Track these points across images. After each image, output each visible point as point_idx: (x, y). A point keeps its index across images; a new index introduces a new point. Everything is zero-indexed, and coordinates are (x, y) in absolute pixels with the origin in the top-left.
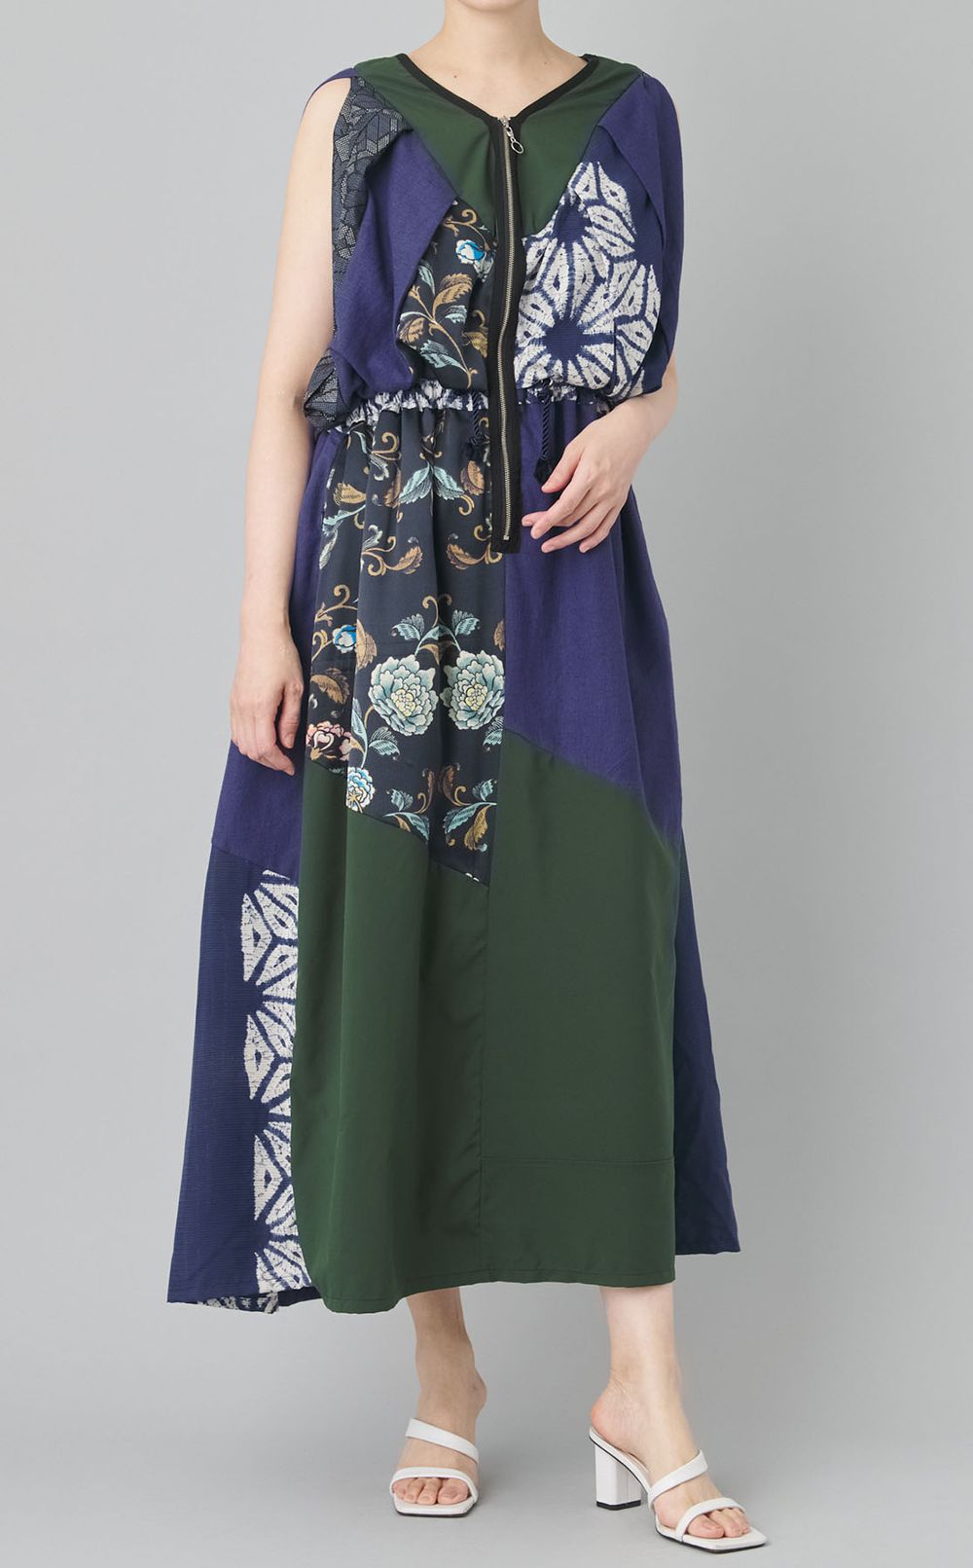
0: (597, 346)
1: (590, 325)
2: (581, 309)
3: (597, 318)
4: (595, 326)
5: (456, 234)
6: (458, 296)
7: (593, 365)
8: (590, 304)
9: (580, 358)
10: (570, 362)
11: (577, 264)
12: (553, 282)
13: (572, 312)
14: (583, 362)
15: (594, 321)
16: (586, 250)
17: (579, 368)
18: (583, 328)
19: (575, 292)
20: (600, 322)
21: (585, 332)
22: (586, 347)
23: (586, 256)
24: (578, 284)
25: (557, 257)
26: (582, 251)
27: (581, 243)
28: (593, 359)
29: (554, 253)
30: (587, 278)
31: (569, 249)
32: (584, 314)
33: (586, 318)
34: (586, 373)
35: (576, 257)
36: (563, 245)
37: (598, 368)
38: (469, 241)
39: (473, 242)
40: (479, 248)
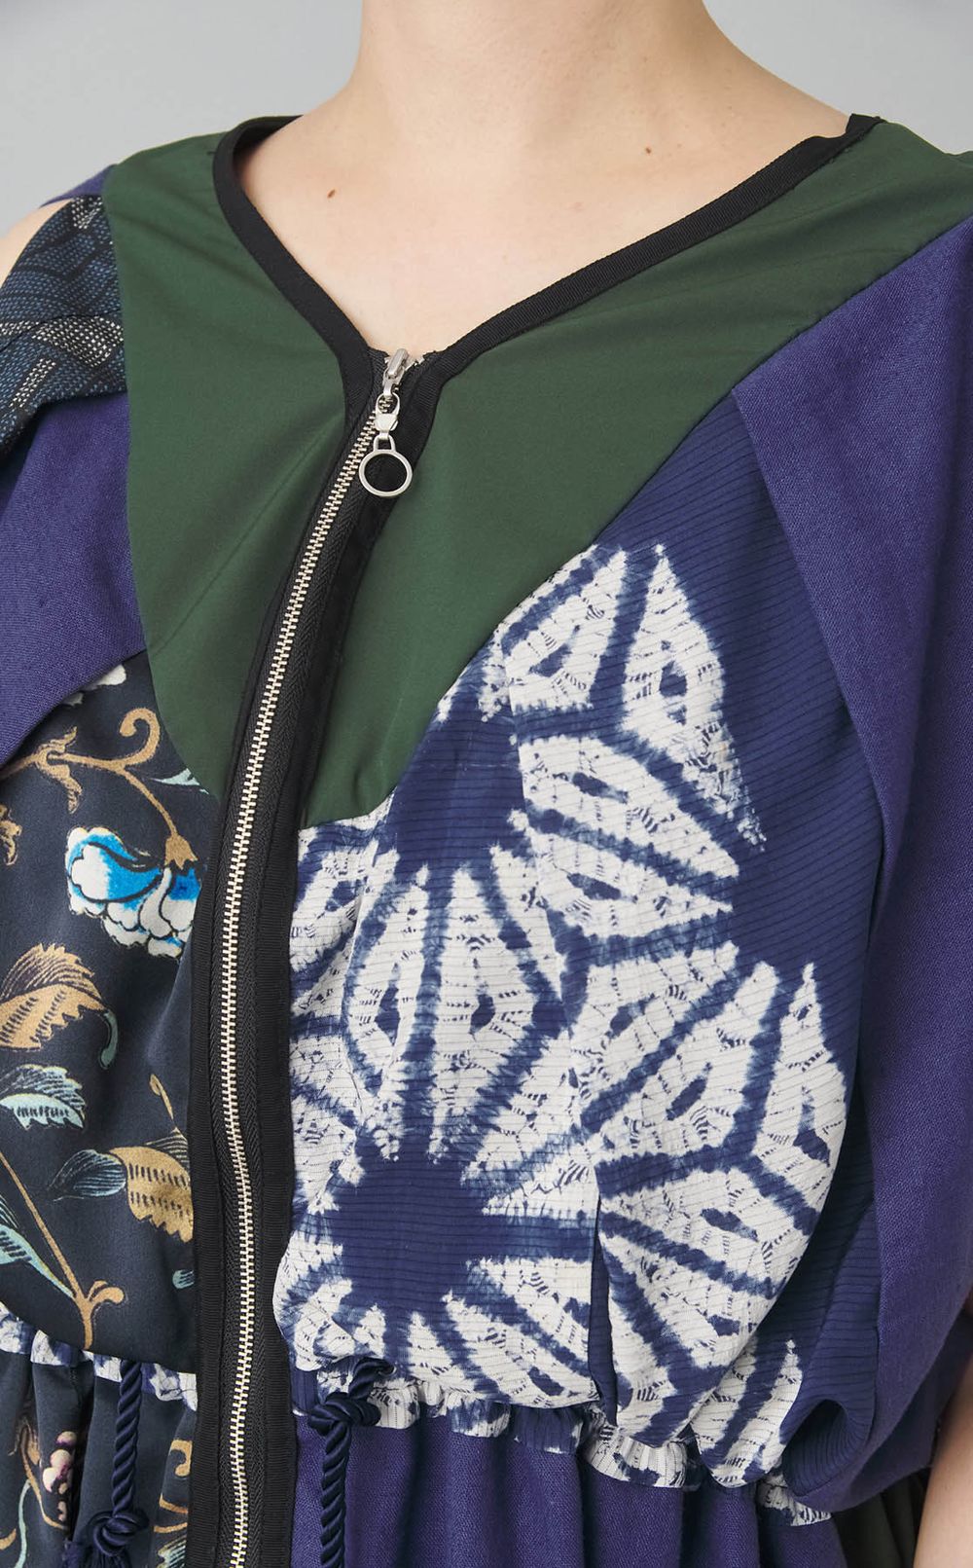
0: (526, 1266)
1: (511, 1178)
2: (482, 1118)
3: (542, 1155)
4: (529, 1186)
5: (73, 804)
6: (48, 1033)
7: (513, 1334)
8: (516, 1101)
9: (456, 1308)
10: (417, 1318)
11: (454, 959)
12: (374, 1011)
13: (437, 1134)
14: (470, 1322)
15: (529, 1164)
16: (495, 903)
17: (451, 1341)
18: (484, 1189)
19: (439, 1064)
20: (547, 1175)
21: (494, 1207)
22: (485, 1264)
23: (490, 927)
24: (450, 1035)
25: (394, 923)
26: (479, 906)
27: (486, 877)
28: (507, 1310)
29: (384, 905)
30: (500, 1007)
31: (439, 894)
32: (492, 1140)
33: (497, 1151)
34: (489, 1361)
35: (455, 928)
36: (423, 875)
37: (531, 1343)
38: (101, 832)
39: (116, 838)
40: (134, 859)
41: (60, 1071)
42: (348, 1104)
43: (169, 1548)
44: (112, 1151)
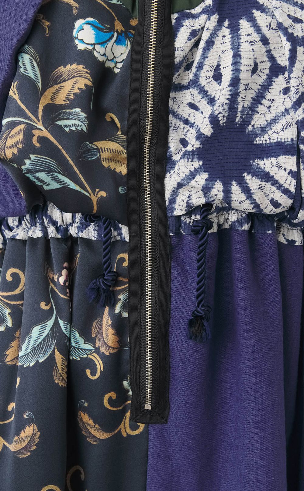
0: (274, 160)
1: (263, 130)
2: (253, 108)
3: (274, 121)
4: (270, 132)
7: (268, 186)
8: (264, 102)
9: (248, 178)
10: (234, 183)
11: (245, 49)
12: (212, 74)
13: (239, 114)
14: (252, 182)
15: (269, 124)
16: (258, 29)
17: (247, 191)
18: (254, 135)
19: (241, 88)
20: (277, 127)
21: (258, 141)
22: (257, 161)
23: (256, 37)
24: (245, 76)
25: (218, 41)
26: (252, 30)
27: (252, 20)
28: (267, 177)
29: (214, 34)
30: (260, 66)
31: (235, 29)
32: (256, 117)
33: (258, 121)
34: (258, 196)
35: (244, 38)
36: (227, 23)
37: (274, 189)
38: (90, 19)
39: (96, 21)
40: (104, 28)
41: (78, 110)
42: (185, 116)
43: (122, 295)
44: (94, 143)
